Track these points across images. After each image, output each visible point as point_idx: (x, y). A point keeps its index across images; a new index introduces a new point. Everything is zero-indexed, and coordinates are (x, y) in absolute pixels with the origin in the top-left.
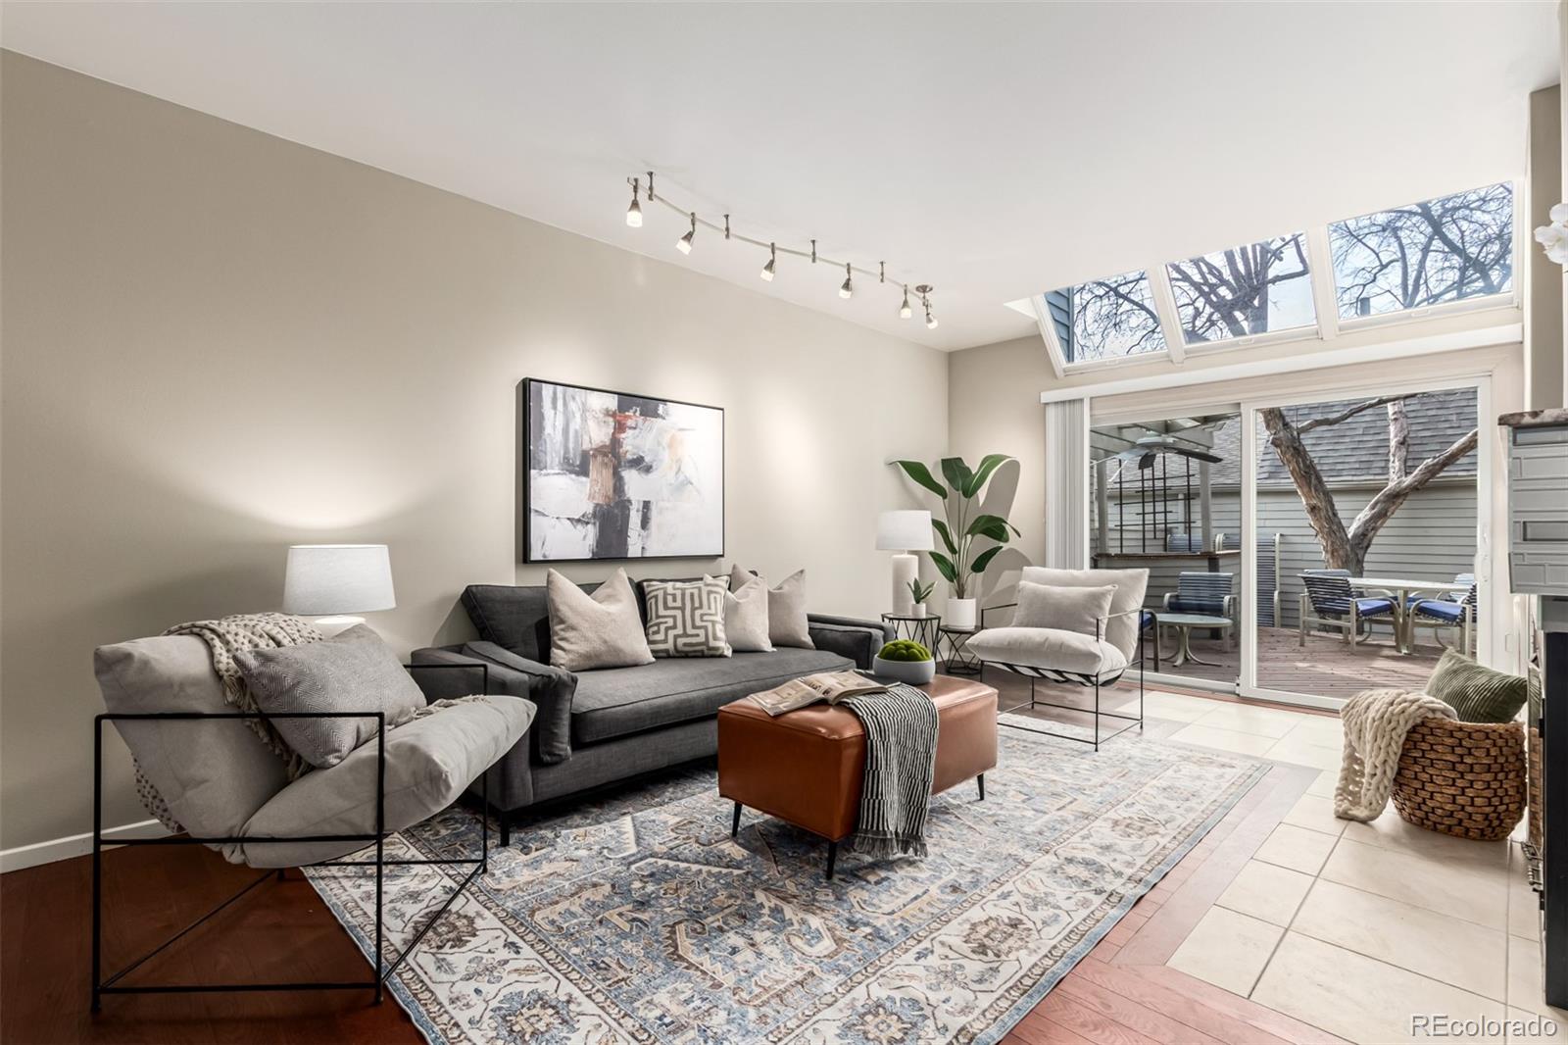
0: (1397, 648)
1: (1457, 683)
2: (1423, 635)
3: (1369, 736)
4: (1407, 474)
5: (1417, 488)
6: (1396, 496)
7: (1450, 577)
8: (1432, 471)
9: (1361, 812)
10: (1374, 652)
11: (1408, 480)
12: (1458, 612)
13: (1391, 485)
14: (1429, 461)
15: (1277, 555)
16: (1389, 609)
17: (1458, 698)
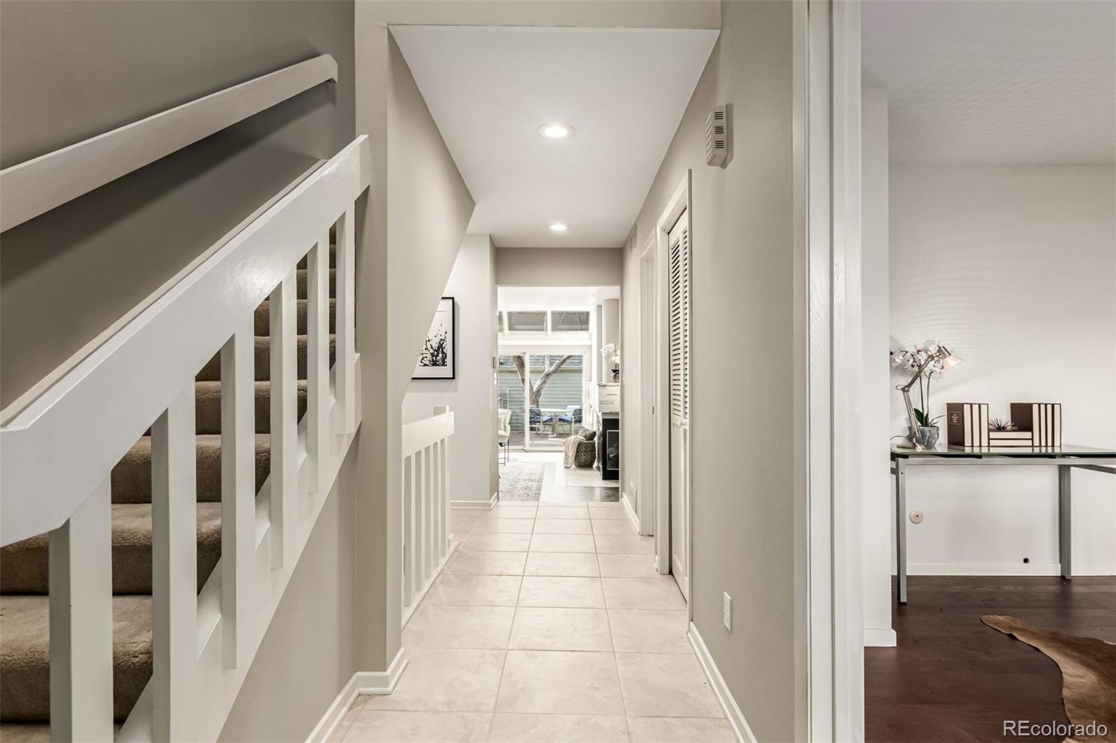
0: (553, 434)
1: (584, 434)
2: (561, 428)
3: (570, 447)
4: (551, 365)
5: (554, 372)
6: (548, 375)
7: (565, 406)
8: (559, 366)
9: (569, 466)
10: (546, 436)
11: (552, 368)
12: (570, 419)
13: (546, 370)
14: (558, 362)
15: (508, 399)
16: (551, 420)
17: (585, 437)
